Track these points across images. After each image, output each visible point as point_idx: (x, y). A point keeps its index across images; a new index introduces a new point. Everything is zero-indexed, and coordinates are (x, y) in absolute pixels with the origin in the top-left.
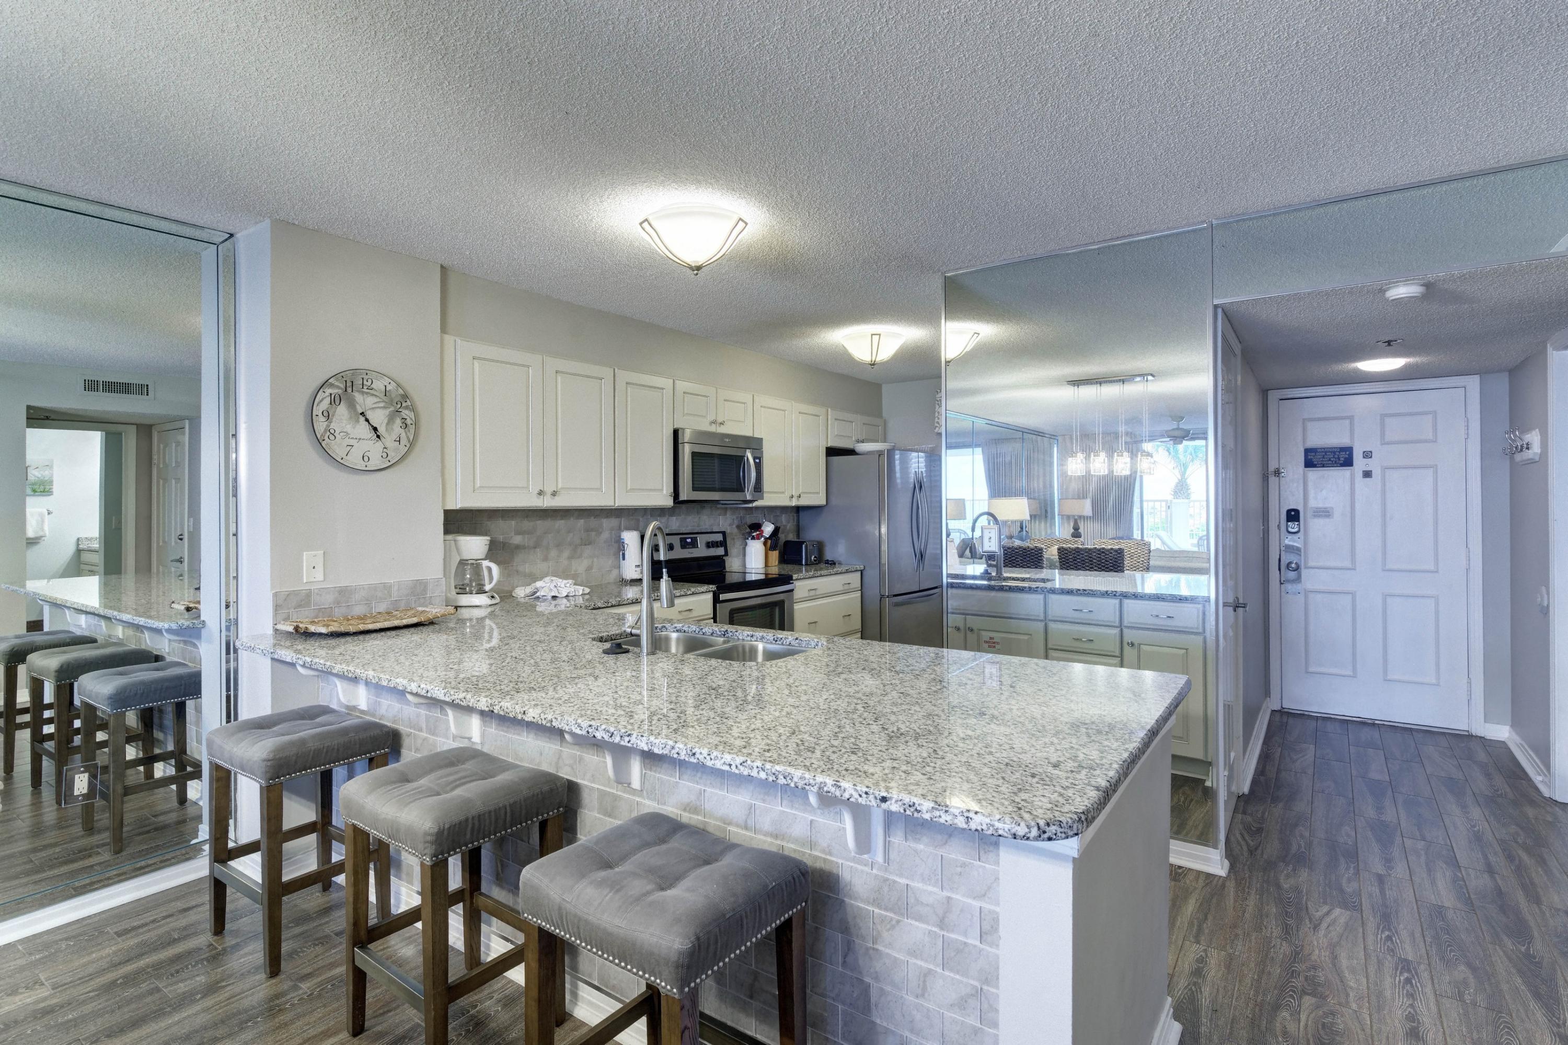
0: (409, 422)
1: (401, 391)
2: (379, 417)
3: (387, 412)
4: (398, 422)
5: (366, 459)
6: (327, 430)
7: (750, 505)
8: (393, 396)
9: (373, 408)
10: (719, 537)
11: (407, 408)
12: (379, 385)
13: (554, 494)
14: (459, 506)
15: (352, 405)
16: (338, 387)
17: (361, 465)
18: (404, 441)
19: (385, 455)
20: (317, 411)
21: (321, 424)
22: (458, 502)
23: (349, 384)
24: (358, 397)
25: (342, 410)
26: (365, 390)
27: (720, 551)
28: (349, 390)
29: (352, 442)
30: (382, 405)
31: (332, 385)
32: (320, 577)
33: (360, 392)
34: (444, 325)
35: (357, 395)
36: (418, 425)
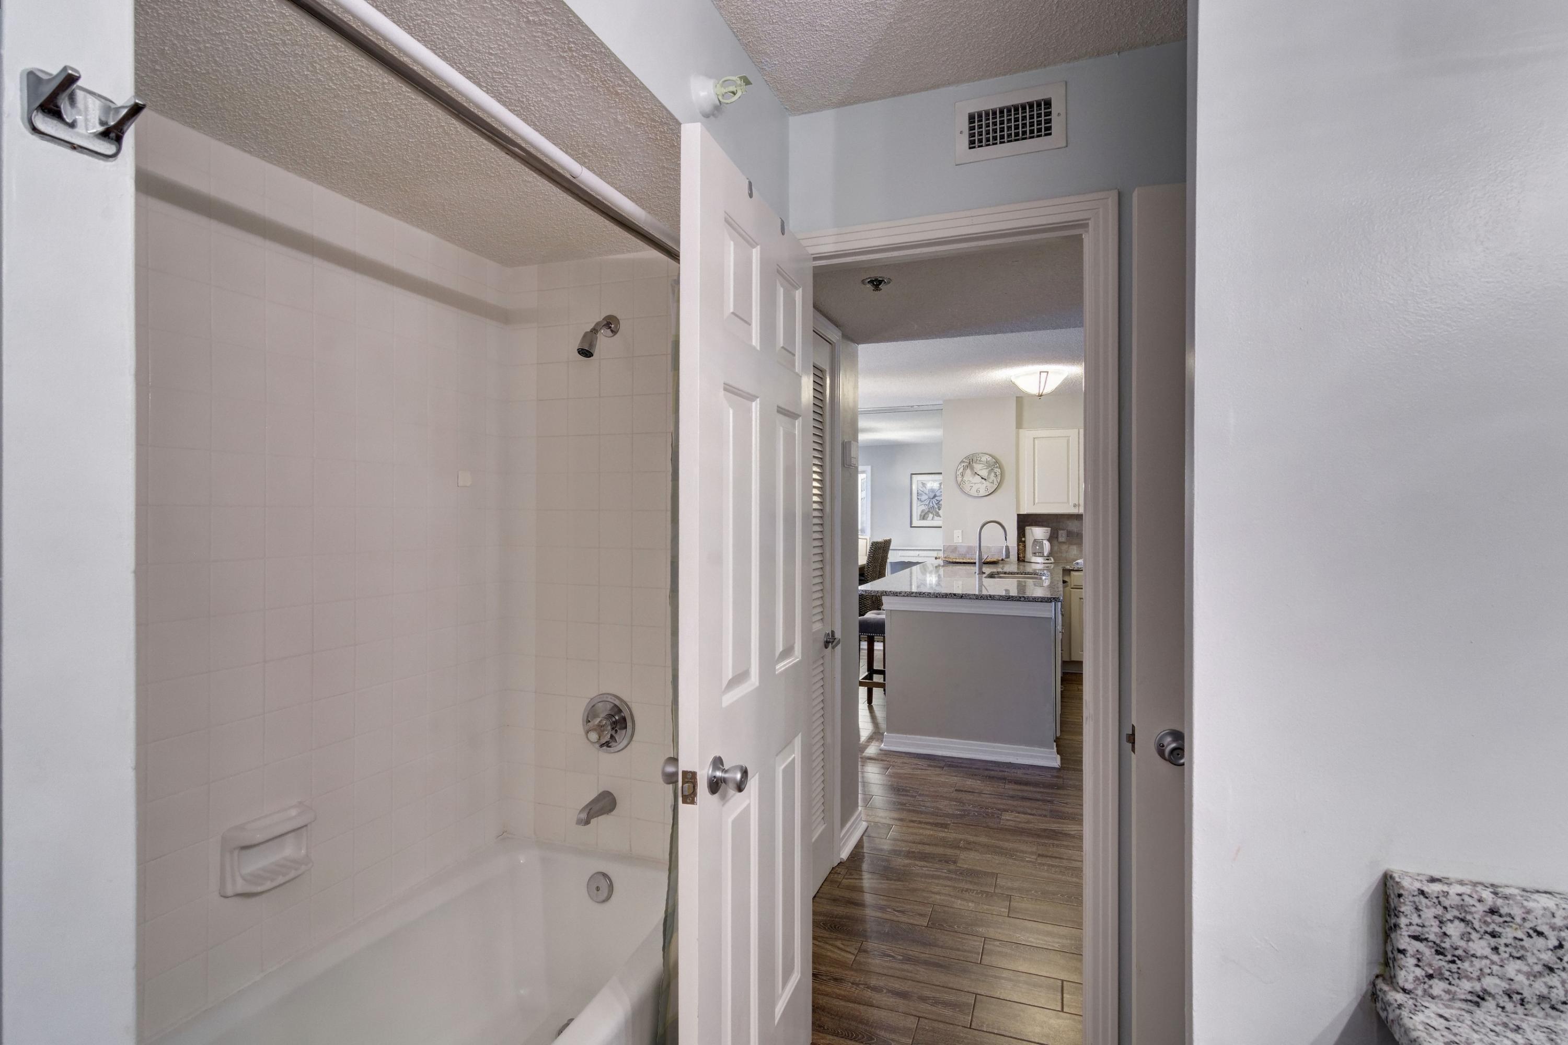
0: (997, 474)
1: (994, 460)
2: (984, 473)
3: (988, 470)
4: (993, 474)
5: (978, 492)
6: (962, 480)
8: (990, 462)
9: (981, 470)
11: (997, 467)
12: (984, 458)
14: (1025, 513)
15: (972, 469)
16: (967, 462)
17: (976, 494)
18: (995, 482)
19: (987, 490)
20: (958, 473)
21: (959, 479)
22: (1024, 511)
23: (971, 460)
25: (968, 472)
26: (978, 461)
28: (971, 463)
29: (972, 485)
30: (985, 467)
31: (964, 462)
32: (961, 541)
33: (976, 463)
34: (1019, 425)
35: (974, 464)
36: (1002, 474)
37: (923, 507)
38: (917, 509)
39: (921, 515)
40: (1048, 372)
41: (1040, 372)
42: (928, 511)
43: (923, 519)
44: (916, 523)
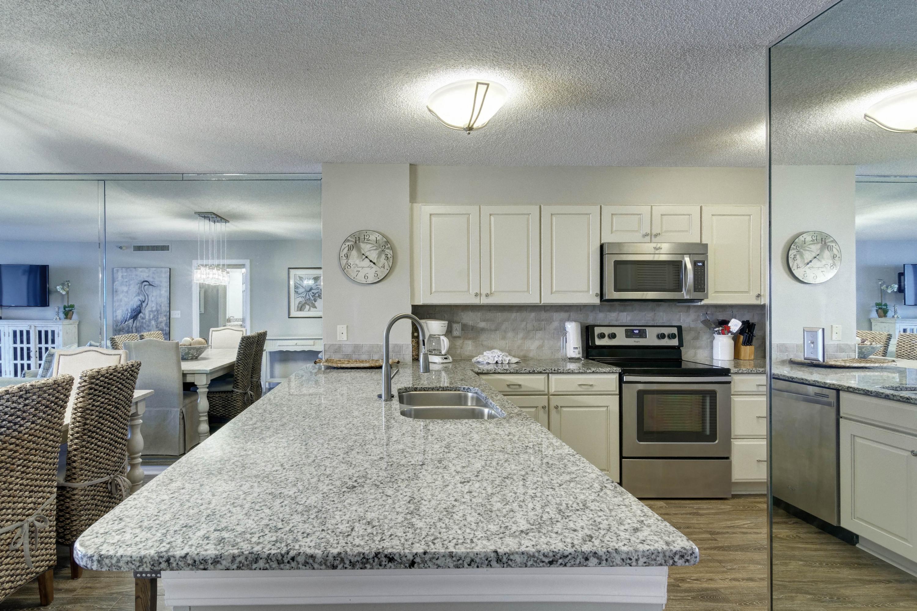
0: (389, 256)
1: (385, 240)
2: (373, 256)
3: (377, 252)
4: (383, 256)
5: (366, 277)
6: (347, 264)
7: (699, 304)
8: (381, 242)
9: (370, 250)
10: (675, 331)
11: (388, 248)
12: (373, 238)
13: (487, 295)
14: (421, 303)
15: (359, 250)
16: (352, 241)
17: (364, 281)
18: (387, 267)
19: (376, 275)
20: (342, 254)
21: (344, 262)
22: (420, 301)
23: (357, 239)
24: (362, 245)
25: (354, 253)
26: (366, 241)
27: (675, 342)
28: (357, 242)
29: (359, 269)
30: (375, 248)
31: (349, 241)
32: (345, 339)
33: (363, 242)
34: (413, 198)
35: (361, 244)
36: (394, 257)
37: (300, 299)
38: (295, 301)
39: (298, 307)
40: (488, 85)
41: (478, 83)
42: (306, 303)
43: (301, 310)
44: (294, 313)
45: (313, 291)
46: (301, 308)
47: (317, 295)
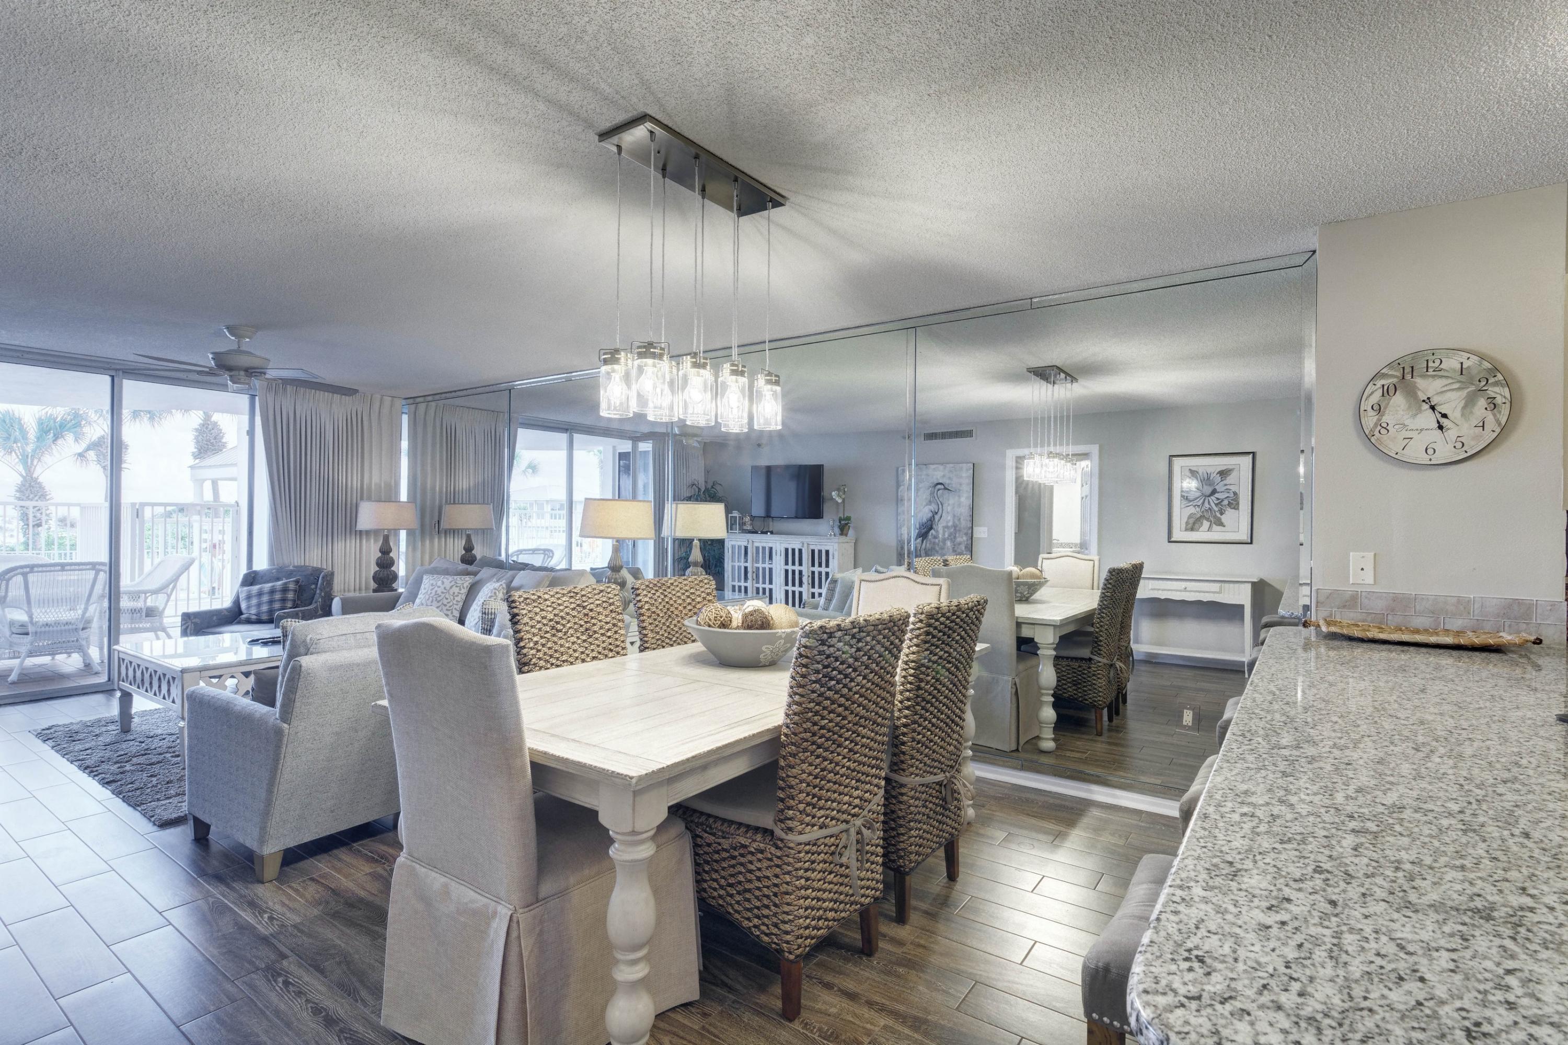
0: (1499, 400)
1: (1487, 365)
2: (1452, 402)
3: (1464, 393)
4: (1482, 402)
5: (1430, 451)
6: (1378, 423)
8: (1474, 372)
9: (1442, 392)
11: (1496, 384)
12: (1451, 364)
15: (1411, 392)
16: (1392, 376)
17: (1423, 459)
18: (1491, 426)
19: (1459, 445)
20: (1366, 405)
21: (1370, 420)
23: (1408, 370)
24: (1420, 382)
25: (1399, 400)
26: (1431, 372)
28: (1408, 377)
29: (1409, 434)
30: (1456, 386)
31: (1384, 376)
33: (1423, 376)
35: (1418, 380)
36: (1515, 403)
37: (1192, 510)
38: (1180, 515)
39: (1187, 523)
42: (1202, 517)
43: (1192, 529)
44: (1178, 535)
45: (1217, 495)
46: (1192, 526)
47: (1226, 502)
